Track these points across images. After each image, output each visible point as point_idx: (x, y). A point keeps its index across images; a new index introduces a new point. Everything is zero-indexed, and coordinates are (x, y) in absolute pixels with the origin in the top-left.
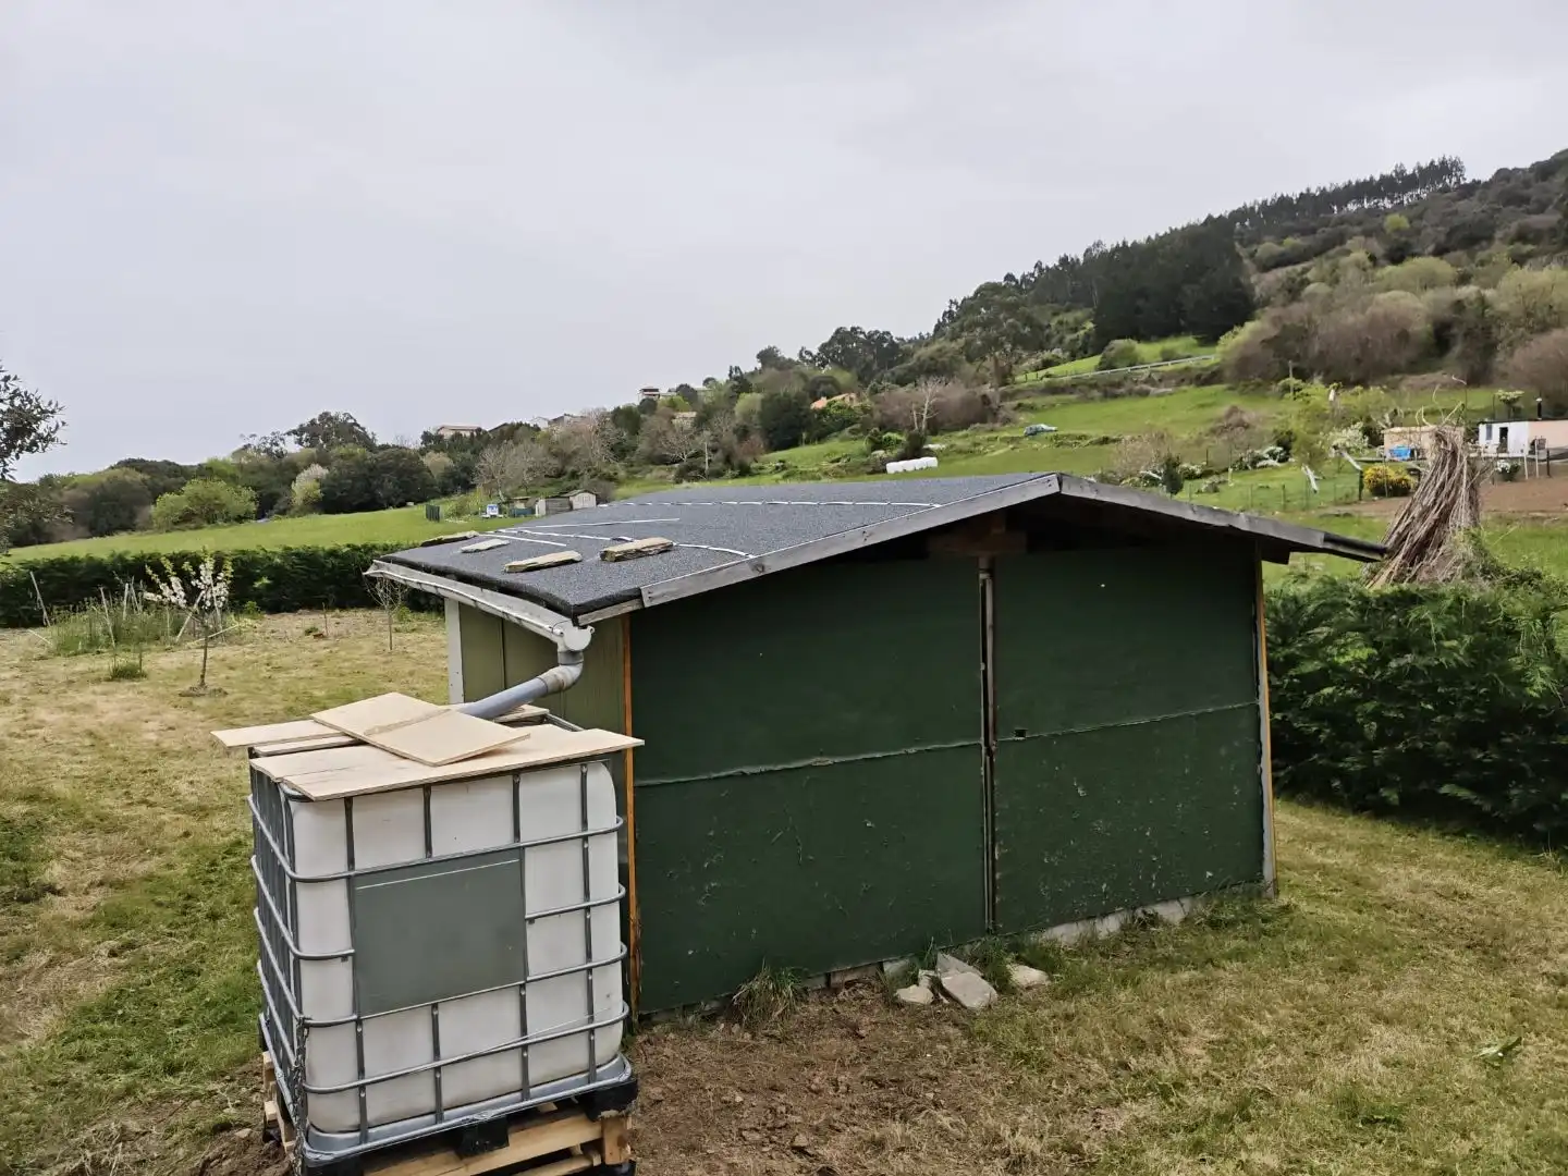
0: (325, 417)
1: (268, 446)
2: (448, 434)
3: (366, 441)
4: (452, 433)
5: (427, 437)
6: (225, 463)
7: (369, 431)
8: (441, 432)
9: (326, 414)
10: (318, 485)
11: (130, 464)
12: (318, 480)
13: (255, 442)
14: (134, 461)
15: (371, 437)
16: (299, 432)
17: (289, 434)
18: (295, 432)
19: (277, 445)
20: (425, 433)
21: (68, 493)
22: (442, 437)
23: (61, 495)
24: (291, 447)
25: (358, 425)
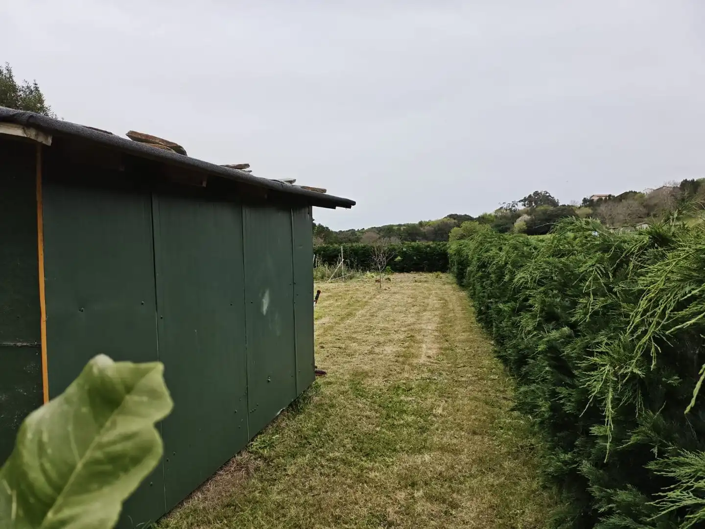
0: (536, 193)
1: (511, 207)
2: (596, 199)
3: (554, 203)
4: (598, 198)
5: (585, 200)
6: (490, 215)
7: (556, 198)
8: (593, 198)
9: (536, 192)
10: (525, 224)
11: (451, 216)
12: (525, 221)
13: (505, 206)
14: (453, 215)
15: (557, 201)
16: (525, 200)
17: (520, 201)
18: (522, 201)
19: (514, 206)
20: (585, 199)
21: (427, 228)
22: (593, 200)
23: (424, 229)
24: (520, 207)
25: (551, 196)
